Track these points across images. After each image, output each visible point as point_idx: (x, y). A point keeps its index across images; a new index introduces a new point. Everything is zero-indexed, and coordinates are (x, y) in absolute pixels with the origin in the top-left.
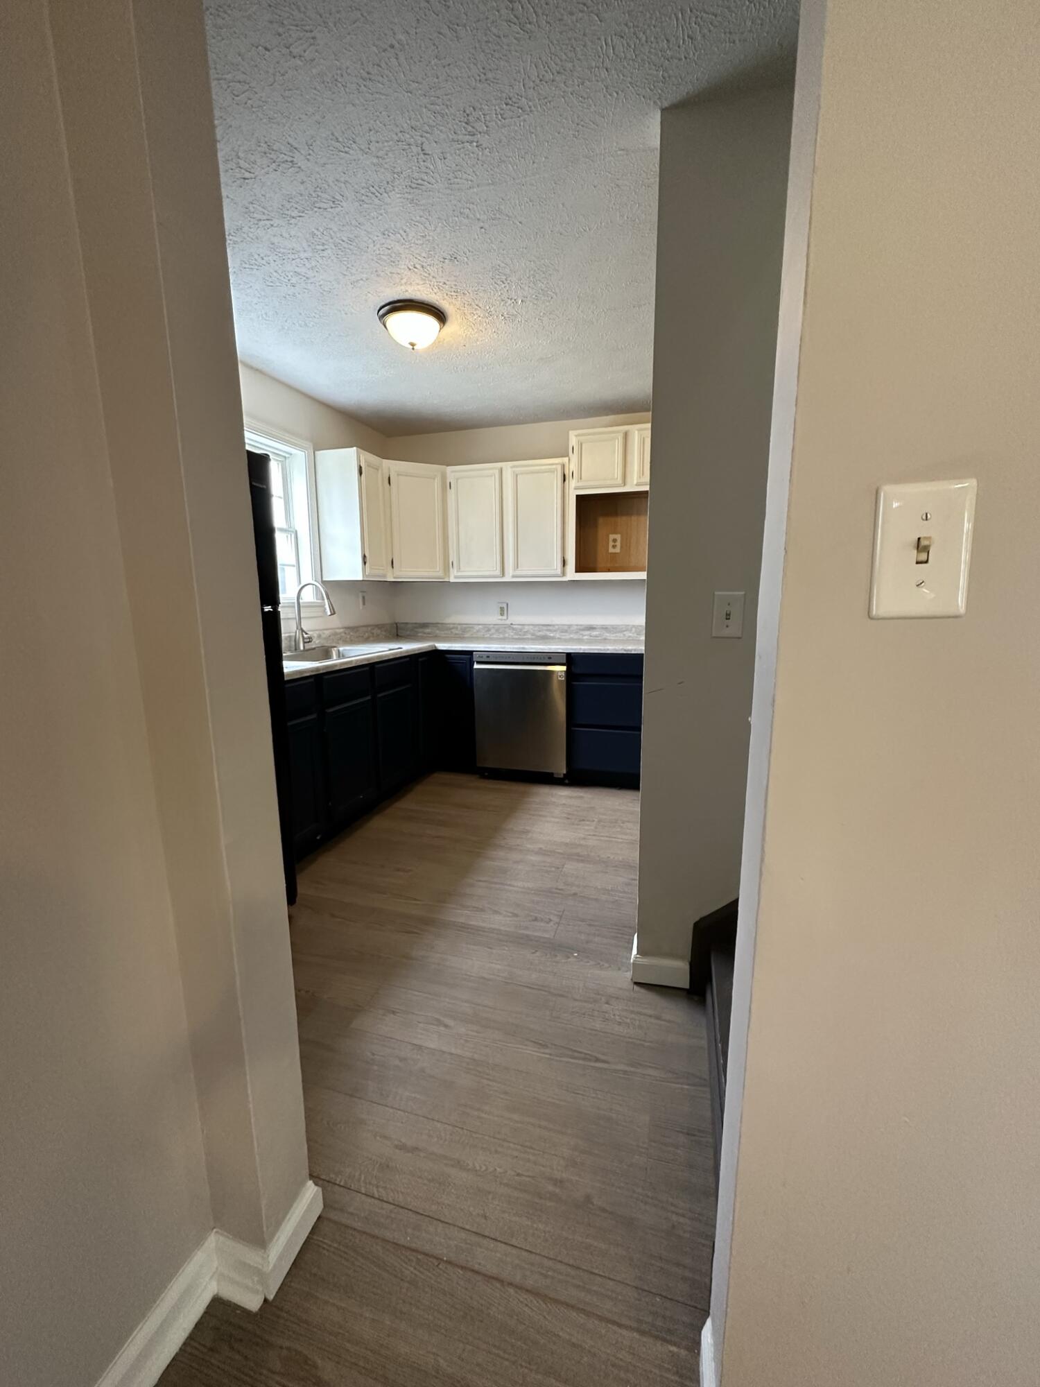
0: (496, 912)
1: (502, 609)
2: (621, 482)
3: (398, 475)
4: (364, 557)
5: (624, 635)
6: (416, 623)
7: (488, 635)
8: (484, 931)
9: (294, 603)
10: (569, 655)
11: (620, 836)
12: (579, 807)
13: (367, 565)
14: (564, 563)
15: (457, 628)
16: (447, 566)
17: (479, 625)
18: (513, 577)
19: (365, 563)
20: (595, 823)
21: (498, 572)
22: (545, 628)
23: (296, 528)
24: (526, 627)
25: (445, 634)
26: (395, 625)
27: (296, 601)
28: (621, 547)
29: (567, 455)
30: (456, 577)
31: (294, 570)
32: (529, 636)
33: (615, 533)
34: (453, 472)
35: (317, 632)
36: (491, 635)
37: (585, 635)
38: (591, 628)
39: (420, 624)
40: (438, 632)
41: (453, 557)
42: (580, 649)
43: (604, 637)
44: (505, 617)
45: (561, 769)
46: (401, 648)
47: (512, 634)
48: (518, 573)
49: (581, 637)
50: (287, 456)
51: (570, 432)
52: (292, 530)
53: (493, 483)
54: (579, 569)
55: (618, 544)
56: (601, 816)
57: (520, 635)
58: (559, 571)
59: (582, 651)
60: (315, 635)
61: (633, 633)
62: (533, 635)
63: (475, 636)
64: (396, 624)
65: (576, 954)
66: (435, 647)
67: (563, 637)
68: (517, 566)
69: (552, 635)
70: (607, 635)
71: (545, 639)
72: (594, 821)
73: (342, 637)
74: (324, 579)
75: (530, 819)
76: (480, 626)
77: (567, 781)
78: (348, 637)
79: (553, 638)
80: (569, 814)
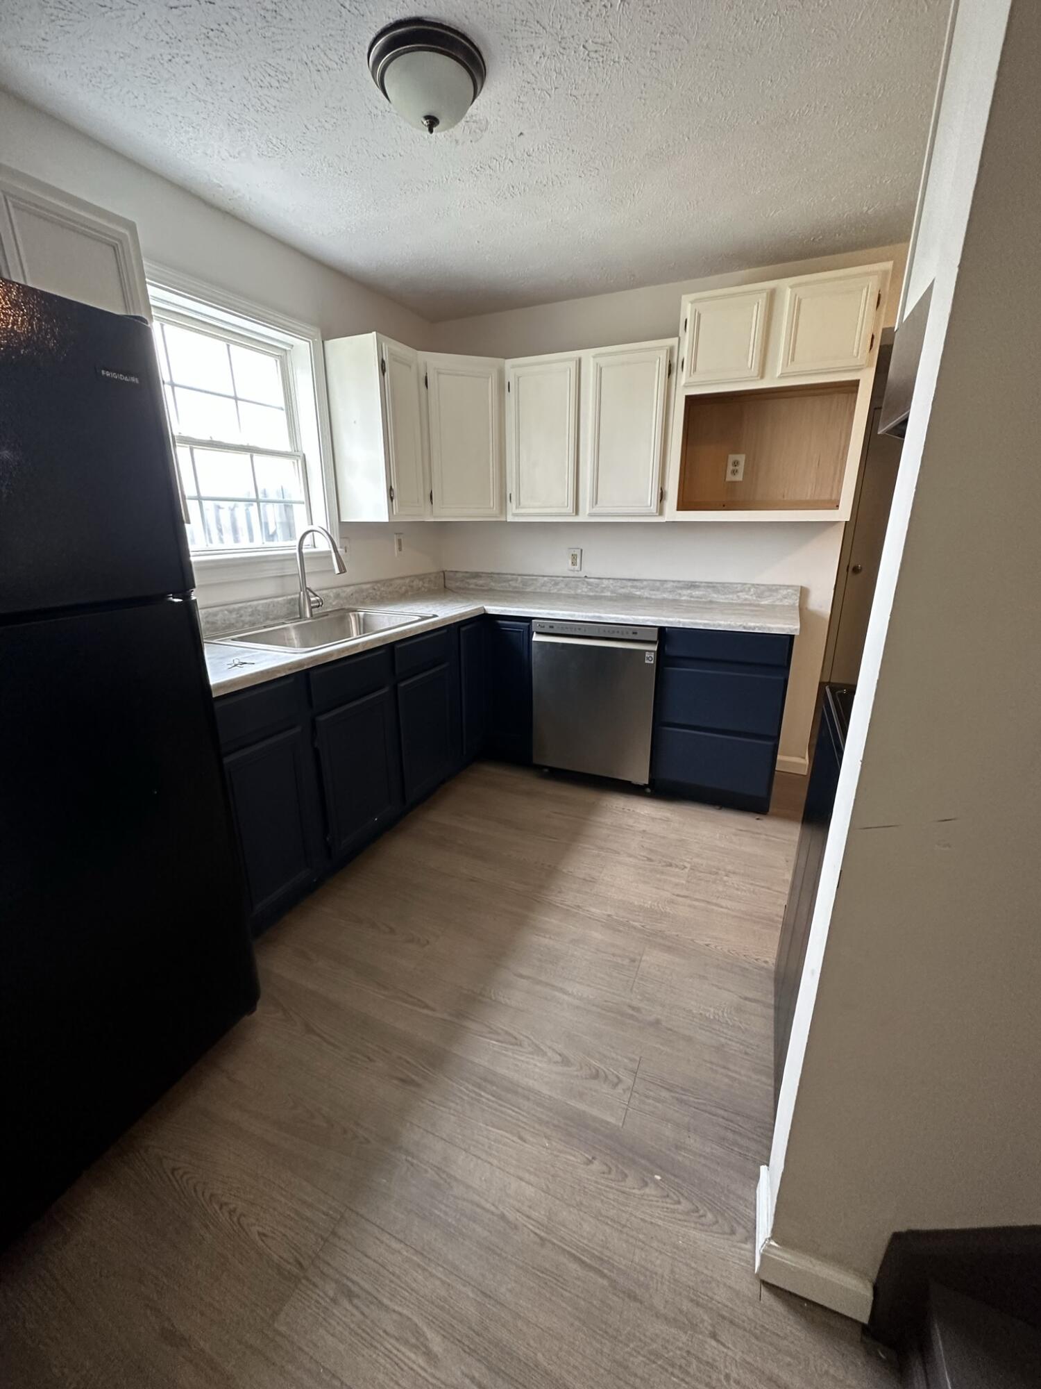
0: (538, 1051)
1: (574, 557)
2: (756, 373)
3: (439, 373)
4: (390, 490)
5: (738, 597)
6: (467, 572)
7: (555, 591)
8: (516, 1093)
9: (295, 554)
10: (662, 630)
11: (724, 903)
12: (664, 838)
13: (394, 500)
14: (662, 496)
15: (517, 580)
16: (503, 499)
17: (544, 576)
18: (591, 515)
19: (392, 499)
20: (687, 870)
21: (570, 509)
22: (630, 584)
23: (304, 452)
24: (606, 582)
25: (502, 587)
26: (442, 574)
27: (297, 551)
28: (745, 473)
29: (676, 334)
30: (515, 515)
31: (303, 508)
32: (608, 594)
33: (736, 452)
34: (513, 367)
35: (334, 591)
36: (558, 591)
37: (684, 595)
38: (693, 585)
39: (472, 573)
40: (493, 584)
41: (511, 488)
42: (679, 622)
43: (709, 599)
44: (577, 567)
45: (641, 775)
46: (435, 616)
47: (586, 590)
48: (596, 510)
49: (677, 597)
50: (288, 349)
51: (683, 297)
52: (298, 454)
53: (568, 380)
54: (683, 505)
55: (741, 468)
56: (696, 860)
57: (597, 592)
58: (654, 509)
59: (681, 626)
60: (332, 595)
61: (752, 595)
62: (612, 592)
63: (538, 590)
64: (444, 572)
65: (658, 1177)
66: (484, 609)
67: (653, 597)
68: (595, 501)
69: (638, 593)
70: (715, 596)
71: (628, 600)
72: (685, 867)
73: (369, 593)
74: (343, 520)
75: (598, 856)
76: (546, 579)
77: (648, 790)
78: (378, 593)
79: (640, 598)
80: (651, 851)
